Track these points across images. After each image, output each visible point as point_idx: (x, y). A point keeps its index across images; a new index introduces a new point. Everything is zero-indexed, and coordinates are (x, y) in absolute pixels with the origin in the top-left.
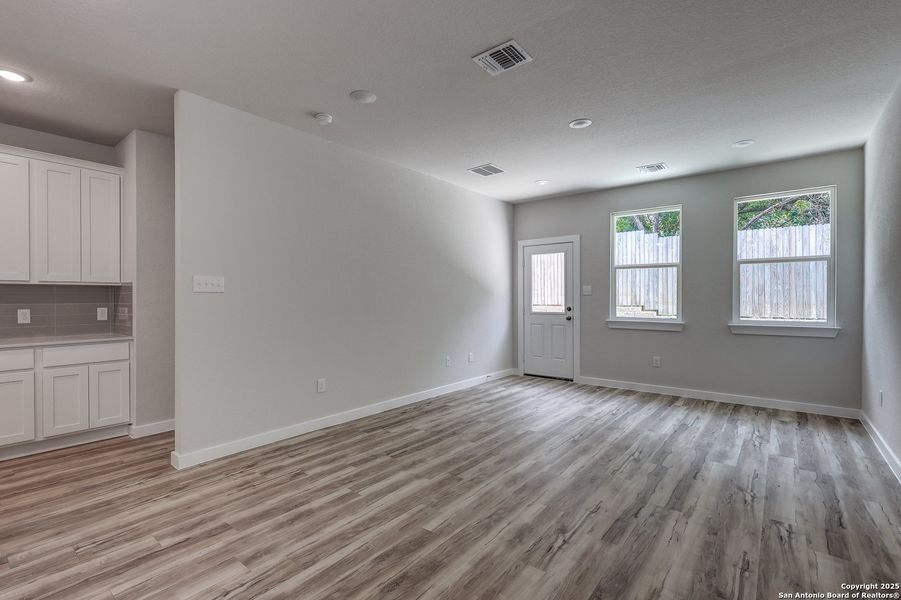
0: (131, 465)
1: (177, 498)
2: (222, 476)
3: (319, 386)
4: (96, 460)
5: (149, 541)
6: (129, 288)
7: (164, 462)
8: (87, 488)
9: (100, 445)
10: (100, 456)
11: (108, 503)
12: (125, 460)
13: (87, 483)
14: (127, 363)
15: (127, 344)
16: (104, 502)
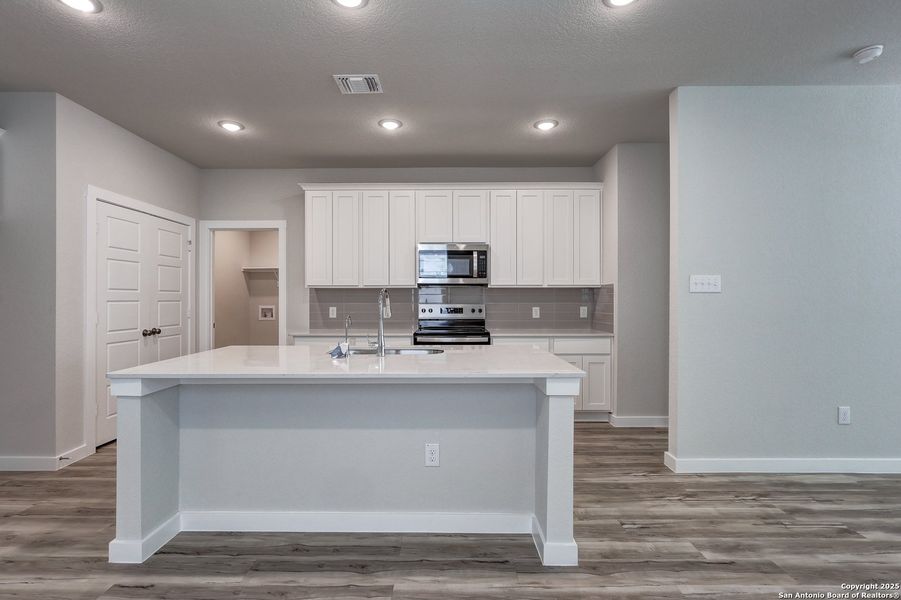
0: (626, 454)
1: (692, 506)
2: (731, 497)
3: (841, 416)
4: (595, 440)
5: (686, 545)
6: (610, 289)
7: (655, 460)
8: (601, 465)
9: (591, 425)
10: (595, 437)
11: (626, 486)
12: (619, 446)
13: (597, 459)
14: (609, 357)
15: (609, 340)
16: (623, 484)
